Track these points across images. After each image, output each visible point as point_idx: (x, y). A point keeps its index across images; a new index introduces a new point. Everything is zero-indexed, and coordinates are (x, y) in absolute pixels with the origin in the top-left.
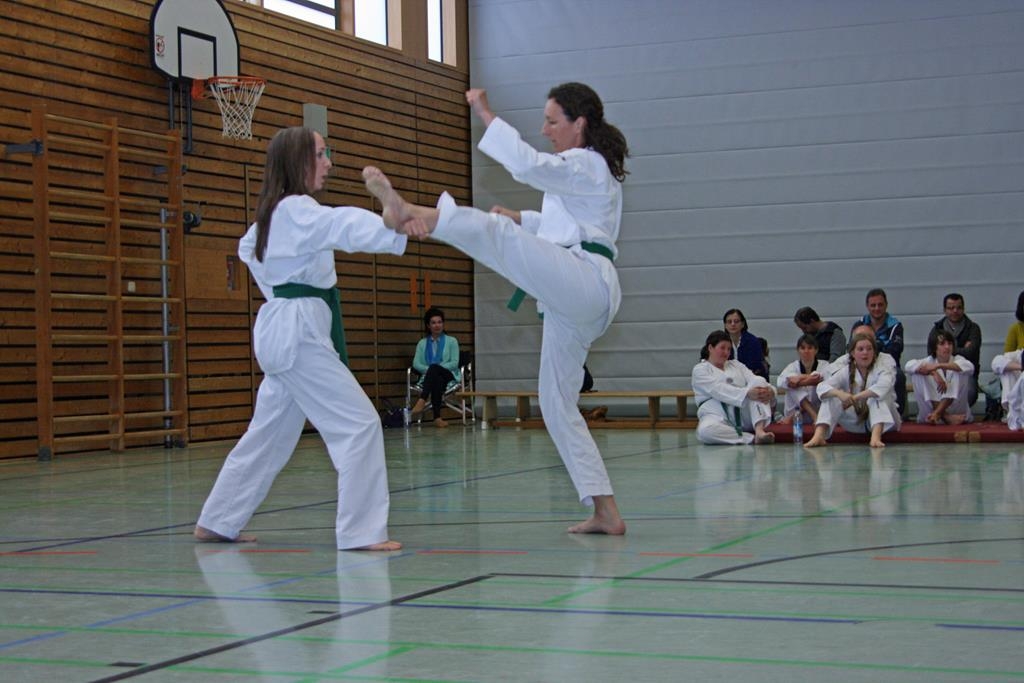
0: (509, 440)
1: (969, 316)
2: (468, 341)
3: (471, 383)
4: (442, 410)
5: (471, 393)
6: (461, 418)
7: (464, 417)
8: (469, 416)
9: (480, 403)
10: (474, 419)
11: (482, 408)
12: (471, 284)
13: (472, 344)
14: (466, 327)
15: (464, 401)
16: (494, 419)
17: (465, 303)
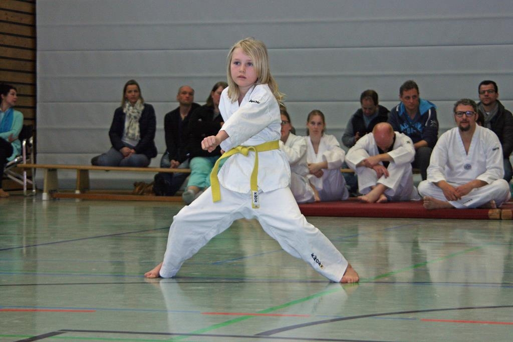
0: (69, 211)
1: (502, 102)
2: (30, 115)
3: (32, 156)
4: (4, 182)
5: (32, 165)
6: (22, 189)
7: (25, 189)
8: (30, 188)
9: (40, 176)
10: (34, 191)
11: (42, 181)
12: (34, 61)
13: (34, 119)
14: (28, 102)
15: (25, 173)
16: (55, 191)
17: (27, 79)
